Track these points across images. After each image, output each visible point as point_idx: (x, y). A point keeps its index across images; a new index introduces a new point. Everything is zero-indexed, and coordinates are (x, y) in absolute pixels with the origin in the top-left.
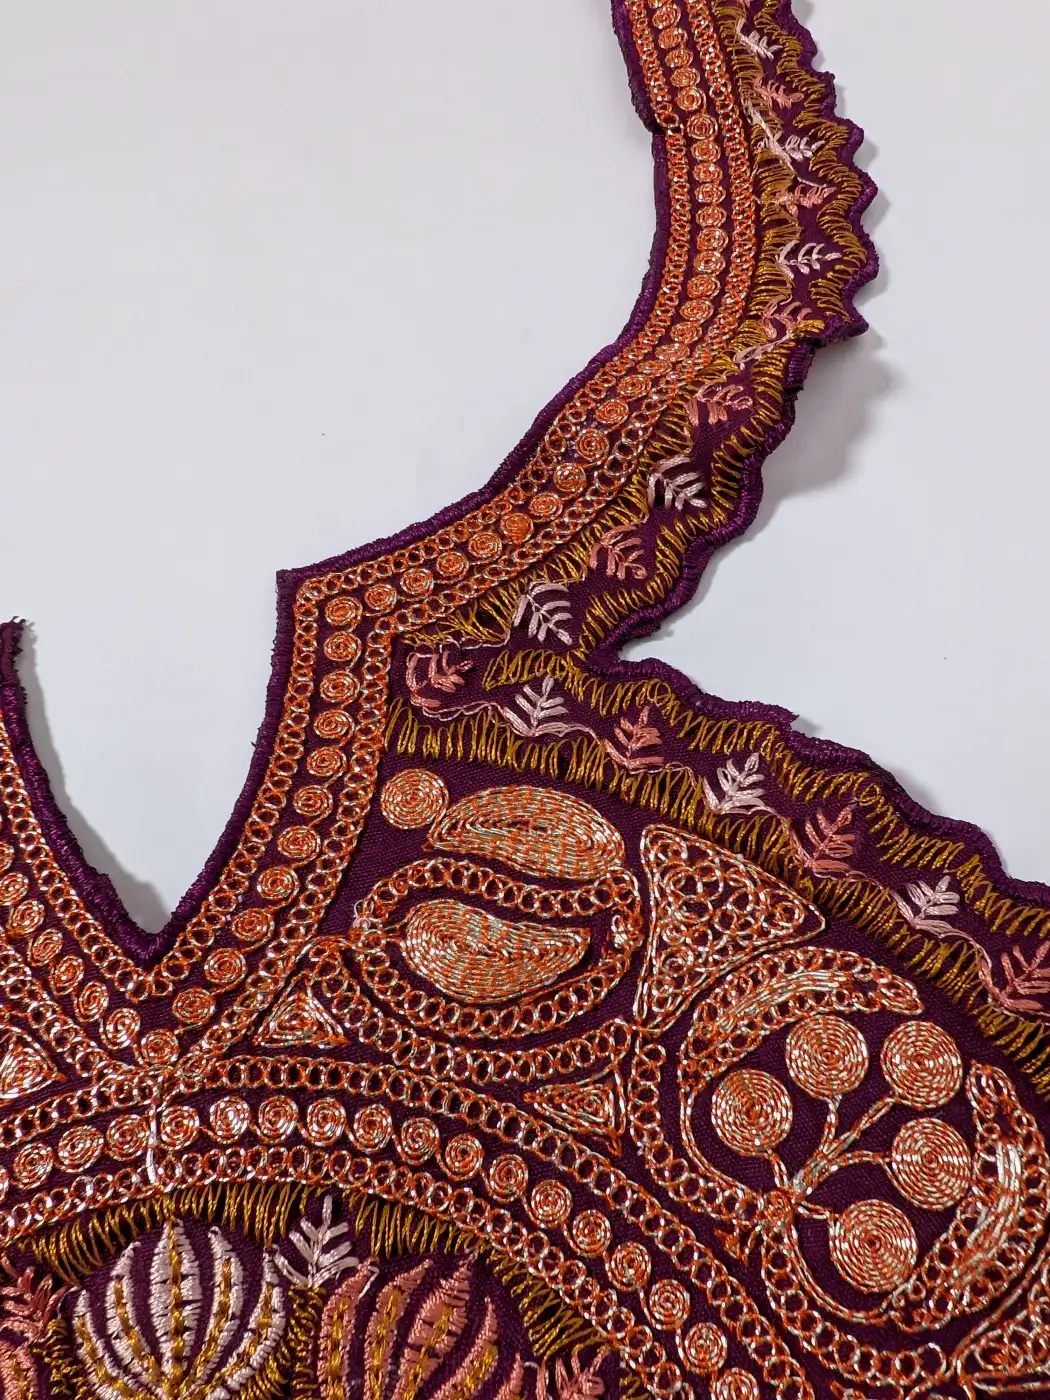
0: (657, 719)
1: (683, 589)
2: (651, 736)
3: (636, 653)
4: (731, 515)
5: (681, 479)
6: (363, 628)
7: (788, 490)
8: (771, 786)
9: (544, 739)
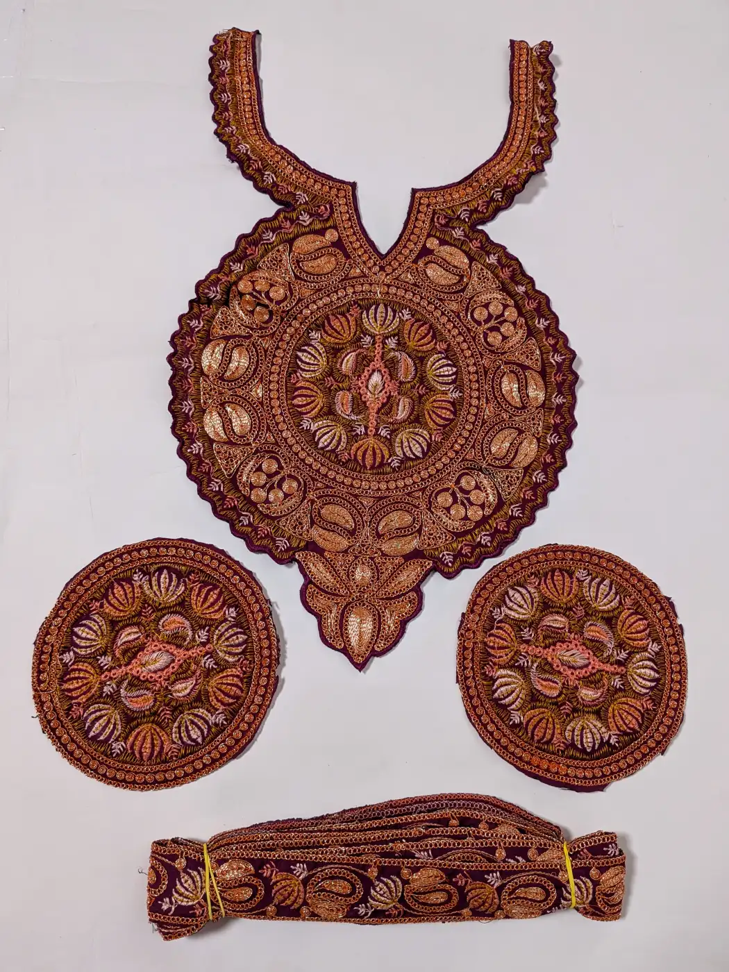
0: (481, 242)
1: (492, 217)
2: (479, 245)
3: (480, 227)
4: (506, 204)
5: (498, 193)
6: (428, 206)
7: (518, 202)
8: (499, 261)
9: (459, 239)
